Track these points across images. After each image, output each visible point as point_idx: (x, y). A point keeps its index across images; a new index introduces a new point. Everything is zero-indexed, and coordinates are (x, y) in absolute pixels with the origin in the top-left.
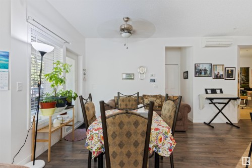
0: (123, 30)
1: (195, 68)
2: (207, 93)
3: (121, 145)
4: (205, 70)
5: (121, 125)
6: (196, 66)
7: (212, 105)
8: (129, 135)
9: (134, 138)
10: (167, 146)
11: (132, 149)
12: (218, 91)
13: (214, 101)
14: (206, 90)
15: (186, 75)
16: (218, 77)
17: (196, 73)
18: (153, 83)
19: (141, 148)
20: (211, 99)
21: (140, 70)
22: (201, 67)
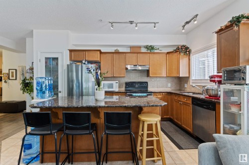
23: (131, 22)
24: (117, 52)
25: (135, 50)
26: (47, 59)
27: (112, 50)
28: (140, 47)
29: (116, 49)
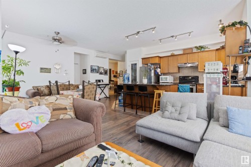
0: (55, 40)
4: (96, 69)
5: (89, 88)
6: (92, 67)
7: (100, 88)
8: (91, 92)
12: (101, 81)
13: (100, 86)
14: (96, 80)
15: (85, 72)
16: (101, 73)
17: (91, 71)
20: (98, 85)
23: (172, 37)
24: (173, 55)
25: (187, 52)
26: (132, 64)
27: (169, 54)
28: (191, 49)
29: (172, 53)
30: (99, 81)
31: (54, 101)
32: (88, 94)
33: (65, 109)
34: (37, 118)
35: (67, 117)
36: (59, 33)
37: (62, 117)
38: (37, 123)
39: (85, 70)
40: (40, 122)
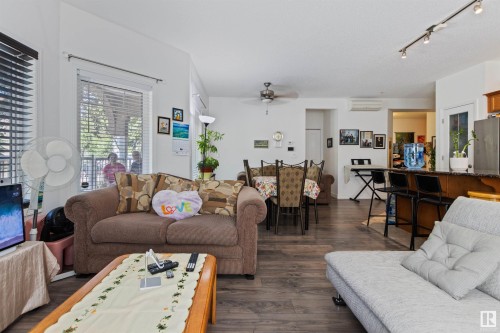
0: (263, 96)
1: (341, 135)
2: (353, 164)
3: (287, 187)
4: (351, 138)
6: (342, 132)
7: (359, 178)
8: (292, 180)
9: (295, 182)
10: (314, 192)
11: (294, 190)
12: (366, 162)
13: (361, 173)
14: (353, 160)
15: (330, 143)
16: (366, 145)
17: (341, 141)
18: (291, 152)
19: (299, 189)
20: (357, 171)
21: (275, 137)
22: (347, 134)
26: (452, 116)
30: (361, 162)
31: (213, 188)
32: (286, 183)
33: (224, 201)
34: (183, 204)
35: (224, 212)
36: (269, 84)
37: (217, 210)
38: (181, 210)
39: (331, 139)
40: (184, 210)
